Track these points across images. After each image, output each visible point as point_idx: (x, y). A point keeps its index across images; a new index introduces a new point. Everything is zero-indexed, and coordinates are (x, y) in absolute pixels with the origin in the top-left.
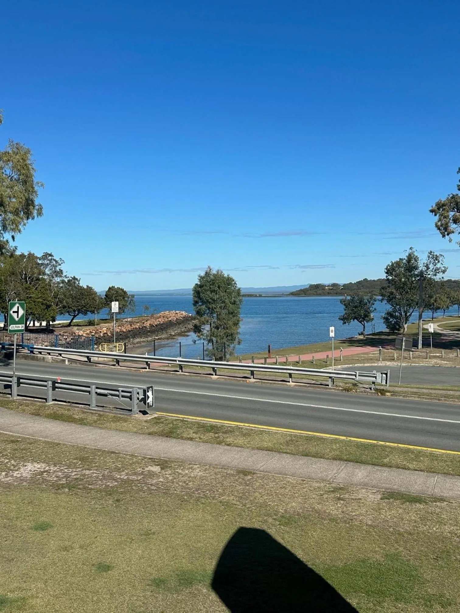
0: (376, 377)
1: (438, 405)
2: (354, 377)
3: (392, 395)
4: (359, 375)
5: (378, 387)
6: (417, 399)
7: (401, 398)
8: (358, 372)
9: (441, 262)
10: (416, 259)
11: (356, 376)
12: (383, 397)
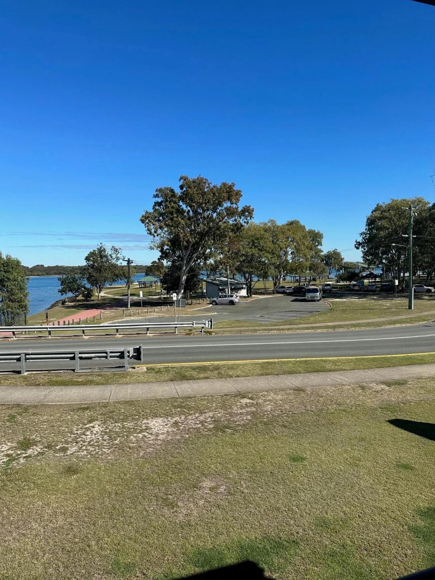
0: (205, 324)
1: (241, 336)
2: (191, 325)
3: (215, 334)
4: (195, 324)
5: (207, 330)
6: (229, 334)
7: (221, 335)
8: (194, 322)
9: (120, 253)
10: (104, 250)
11: (193, 324)
12: (211, 336)
